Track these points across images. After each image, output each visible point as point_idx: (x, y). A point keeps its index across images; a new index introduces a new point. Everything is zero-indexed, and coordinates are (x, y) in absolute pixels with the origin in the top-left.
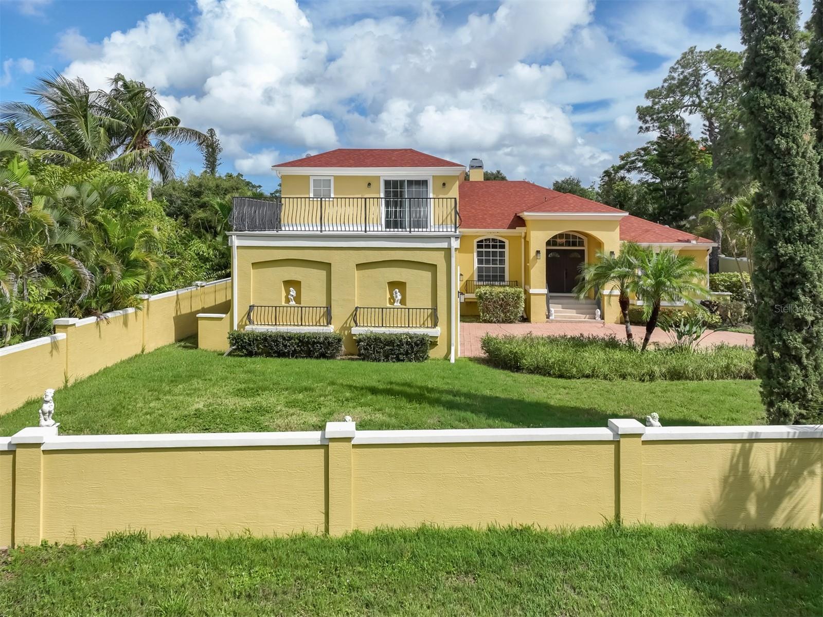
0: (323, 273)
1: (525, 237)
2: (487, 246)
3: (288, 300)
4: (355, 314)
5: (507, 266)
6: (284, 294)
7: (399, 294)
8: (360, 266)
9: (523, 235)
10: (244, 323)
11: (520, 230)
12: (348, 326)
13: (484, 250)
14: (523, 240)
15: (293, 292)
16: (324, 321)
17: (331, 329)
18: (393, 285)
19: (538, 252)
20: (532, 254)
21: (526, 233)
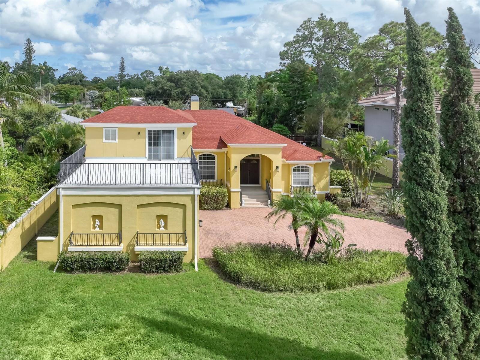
0: (116, 211)
1: (227, 154)
2: (205, 159)
3: (94, 227)
4: (137, 237)
5: (216, 170)
6: (92, 223)
7: (163, 222)
8: (139, 206)
9: (226, 153)
10: (67, 244)
11: (224, 150)
12: (132, 243)
13: (203, 160)
14: (225, 155)
15: (98, 222)
16: (117, 243)
17: (122, 248)
18: (159, 217)
19: (236, 167)
20: (232, 168)
21: (227, 152)
